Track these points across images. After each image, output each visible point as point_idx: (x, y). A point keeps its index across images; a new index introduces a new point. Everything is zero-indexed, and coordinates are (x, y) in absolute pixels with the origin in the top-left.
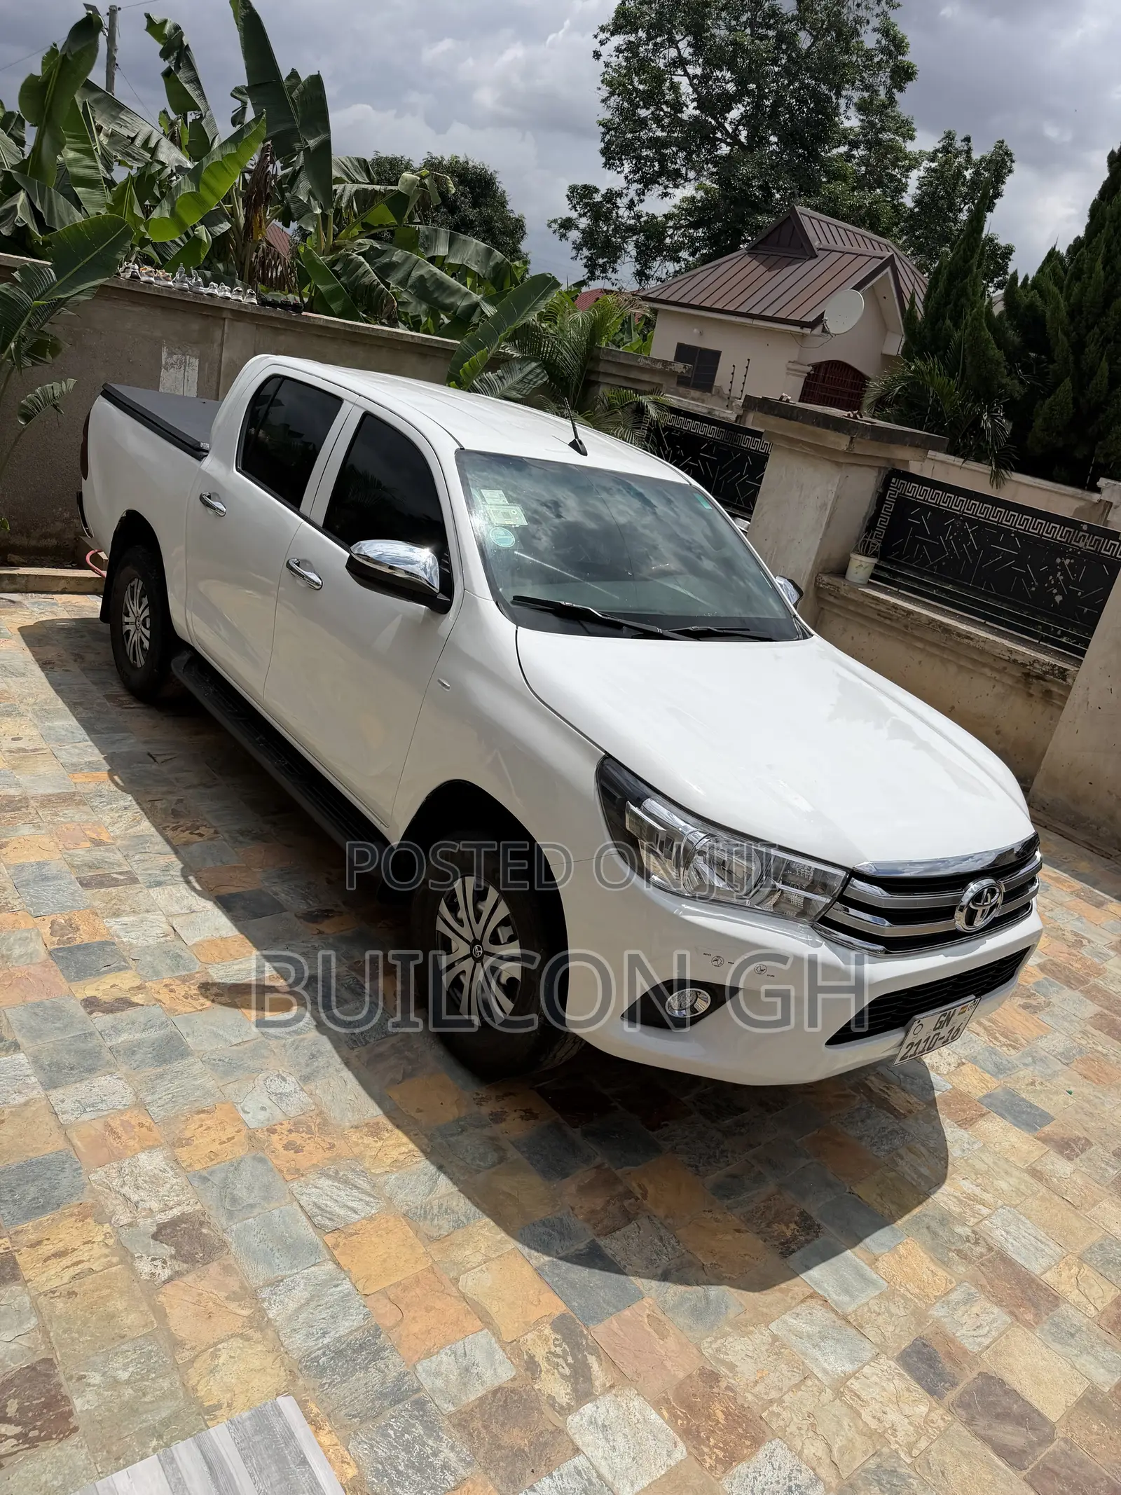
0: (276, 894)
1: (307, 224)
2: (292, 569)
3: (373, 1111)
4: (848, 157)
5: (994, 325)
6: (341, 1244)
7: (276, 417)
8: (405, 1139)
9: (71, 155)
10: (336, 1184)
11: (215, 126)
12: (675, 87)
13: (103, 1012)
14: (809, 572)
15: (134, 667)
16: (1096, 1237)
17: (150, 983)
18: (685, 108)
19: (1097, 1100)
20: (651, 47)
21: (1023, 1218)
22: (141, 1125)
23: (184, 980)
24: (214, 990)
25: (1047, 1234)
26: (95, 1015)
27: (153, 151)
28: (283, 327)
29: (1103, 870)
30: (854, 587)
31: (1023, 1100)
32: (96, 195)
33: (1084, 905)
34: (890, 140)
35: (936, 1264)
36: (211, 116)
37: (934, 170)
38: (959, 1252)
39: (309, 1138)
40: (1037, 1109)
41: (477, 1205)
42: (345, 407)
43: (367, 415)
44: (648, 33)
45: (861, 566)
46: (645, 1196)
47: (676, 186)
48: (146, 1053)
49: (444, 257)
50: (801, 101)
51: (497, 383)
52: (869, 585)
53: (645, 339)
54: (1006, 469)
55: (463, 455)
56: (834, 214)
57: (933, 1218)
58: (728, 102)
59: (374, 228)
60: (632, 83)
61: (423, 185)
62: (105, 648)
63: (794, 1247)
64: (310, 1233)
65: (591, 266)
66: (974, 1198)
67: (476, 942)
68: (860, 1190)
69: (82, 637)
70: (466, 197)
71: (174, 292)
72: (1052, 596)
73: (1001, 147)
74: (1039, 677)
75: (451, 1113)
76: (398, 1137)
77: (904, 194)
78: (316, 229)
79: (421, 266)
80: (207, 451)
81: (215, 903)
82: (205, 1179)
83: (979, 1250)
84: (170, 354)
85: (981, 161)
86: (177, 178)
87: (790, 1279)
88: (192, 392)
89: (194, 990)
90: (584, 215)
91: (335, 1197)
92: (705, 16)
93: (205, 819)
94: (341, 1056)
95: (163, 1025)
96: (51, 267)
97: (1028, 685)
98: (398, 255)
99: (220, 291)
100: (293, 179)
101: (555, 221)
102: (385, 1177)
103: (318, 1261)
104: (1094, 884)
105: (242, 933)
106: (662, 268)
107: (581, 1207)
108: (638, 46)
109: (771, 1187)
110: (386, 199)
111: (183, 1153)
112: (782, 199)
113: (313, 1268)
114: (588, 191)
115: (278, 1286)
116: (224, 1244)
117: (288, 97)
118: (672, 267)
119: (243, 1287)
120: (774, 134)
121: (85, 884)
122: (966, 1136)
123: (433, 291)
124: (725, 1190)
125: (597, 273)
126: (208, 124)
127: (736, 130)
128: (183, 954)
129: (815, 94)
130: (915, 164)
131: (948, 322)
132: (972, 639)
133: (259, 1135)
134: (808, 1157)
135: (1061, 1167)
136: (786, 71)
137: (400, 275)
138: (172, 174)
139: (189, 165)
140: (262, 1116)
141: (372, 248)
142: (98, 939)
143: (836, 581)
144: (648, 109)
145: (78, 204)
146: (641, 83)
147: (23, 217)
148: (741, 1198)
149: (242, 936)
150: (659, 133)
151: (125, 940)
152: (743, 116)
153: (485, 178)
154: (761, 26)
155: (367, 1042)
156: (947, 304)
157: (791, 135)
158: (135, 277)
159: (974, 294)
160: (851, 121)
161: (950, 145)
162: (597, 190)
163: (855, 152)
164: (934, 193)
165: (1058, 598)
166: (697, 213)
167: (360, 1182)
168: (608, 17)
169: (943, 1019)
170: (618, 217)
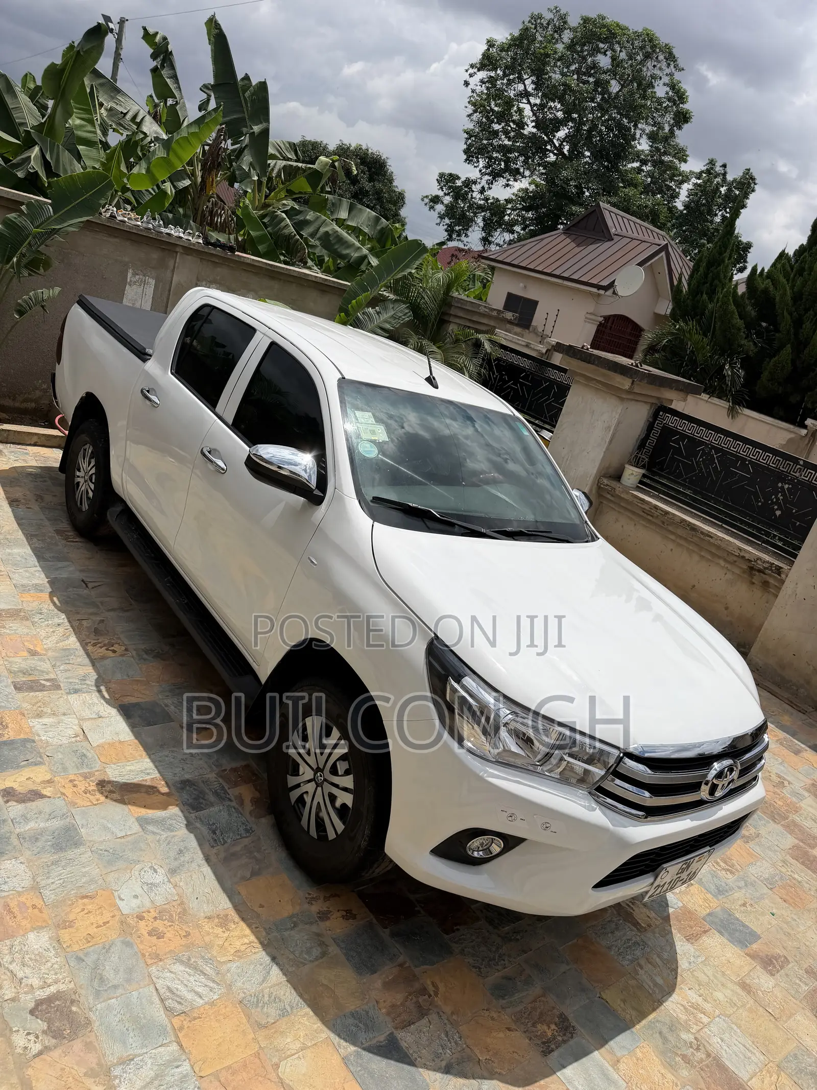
0: (167, 706)
1: (247, 187)
2: (204, 455)
3: (224, 904)
4: (639, 170)
5: (738, 301)
6: (186, 1026)
7: (207, 331)
8: (247, 931)
9: (78, 122)
10: (187, 970)
11: (186, 110)
12: (520, 111)
13: (17, 801)
14: (593, 476)
15: (80, 510)
16: (791, 1046)
17: (58, 778)
18: (526, 127)
19: (794, 923)
20: (505, 81)
21: (735, 1028)
22: (34, 907)
23: (86, 777)
24: (109, 787)
25: (753, 1042)
26: (10, 804)
27: (139, 125)
28: (221, 262)
29: (800, 723)
30: (626, 489)
31: (738, 919)
32: (93, 152)
33: (785, 752)
34: (671, 161)
35: (665, 1067)
36: (184, 103)
37: (699, 185)
38: (684, 1057)
39: (170, 926)
40: (747, 927)
41: (301, 996)
42: (257, 337)
43: (273, 344)
44: (504, 72)
45: (632, 474)
46: (436, 994)
47: (516, 180)
48: (47, 841)
49: (345, 220)
50: (609, 129)
51: (375, 316)
52: (638, 489)
53: (484, 286)
54: (739, 405)
55: (343, 383)
56: (627, 210)
57: (665, 1024)
58: (557, 124)
59: (295, 194)
60: (489, 106)
61: (334, 167)
62: (60, 491)
63: (553, 1046)
64: (160, 1015)
65: (450, 231)
66: (696, 1007)
67: (318, 770)
68: (608, 995)
69: (45, 481)
70: (364, 174)
71: (141, 230)
72: (774, 511)
73: (747, 173)
74: (760, 571)
75: (287, 910)
76: (242, 930)
77: (677, 200)
78: (253, 191)
79: (327, 225)
80: (151, 356)
81: (118, 710)
82: (80, 960)
83: (701, 1055)
84: (135, 274)
85: (733, 182)
86: (155, 145)
87: (547, 1077)
88: (147, 306)
89: (93, 787)
90: (448, 194)
91: (185, 982)
92: (545, 64)
93: (119, 638)
94: (203, 853)
95: (64, 816)
96: (50, 204)
97: (752, 576)
98: (310, 216)
99: (175, 232)
100: (239, 153)
101: (427, 197)
102: (229, 965)
103: (165, 1042)
104: (793, 735)
105: (136, 738)
106: (501, 237)
107: (384, 1001)
108: (496, 80)
109: (536, 990)
110: (306, 174)
111: (65, 935)
112: (590, 196)
113: (160, 1049)
114: (453, 177)
115: (128, 1065)
116: (89, 1022)
117: (241, 95)
118: (507, 237)
119: (99, 1064)
120: (588, 150)
121: (18, 688)
122: (693, 950)
123: (335, 243)
124: (501, 991)
125: (454, 236)
126: (181, 109)
127: (560, 145)
128: (88, 754)
129: (619, 125)
130: (686, 179)
131: (705, 296)
132: (712, 537)
133: (130, 921)
134: (568, 964)
135: (764, 981)
136: (600, 107)
137: (311, 229)
138: (150, 143)
139: (165, 137)
140: (135, 903)
141: (293, 208)
142: (22, 736)
143: (614, 484)
144: (500, 124)
145: (79, 157)
146: (496, 106)
147: (35, 165)
148: (512, 999)
149: (136, 741)
150: (506, 142)
151: (43, 738)
152: (567, 136)
153: (379, 162)
154: (584, 74)
155: (225, 842)
156: (705, 283)
157: (600, 151)
158: (113, 217)
159: (725, 277)
160: (643, 145)
161: (712, 168)
162: (459, 178)
163: (644, 168)
164: (698, 201)
165: (778, 513)
166: (529, 201)
167: (208, 970)
168: (477, 57)
169: (684, 866)
170: (472, 198)
